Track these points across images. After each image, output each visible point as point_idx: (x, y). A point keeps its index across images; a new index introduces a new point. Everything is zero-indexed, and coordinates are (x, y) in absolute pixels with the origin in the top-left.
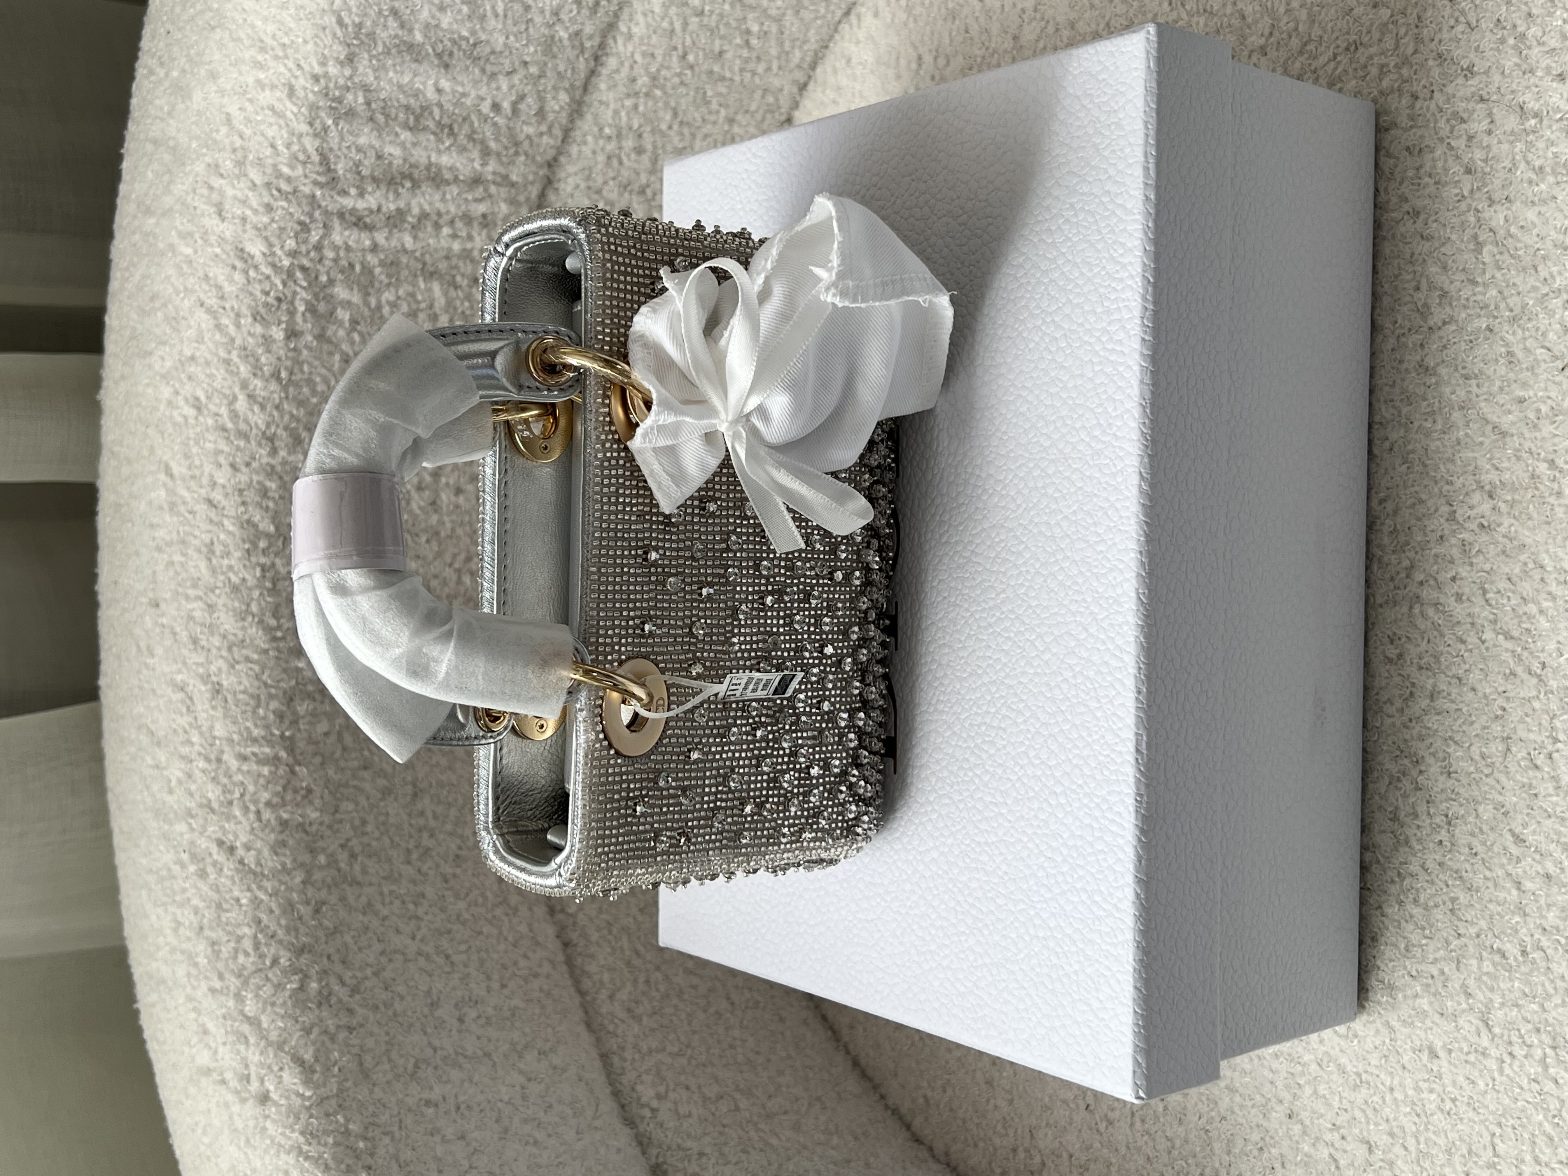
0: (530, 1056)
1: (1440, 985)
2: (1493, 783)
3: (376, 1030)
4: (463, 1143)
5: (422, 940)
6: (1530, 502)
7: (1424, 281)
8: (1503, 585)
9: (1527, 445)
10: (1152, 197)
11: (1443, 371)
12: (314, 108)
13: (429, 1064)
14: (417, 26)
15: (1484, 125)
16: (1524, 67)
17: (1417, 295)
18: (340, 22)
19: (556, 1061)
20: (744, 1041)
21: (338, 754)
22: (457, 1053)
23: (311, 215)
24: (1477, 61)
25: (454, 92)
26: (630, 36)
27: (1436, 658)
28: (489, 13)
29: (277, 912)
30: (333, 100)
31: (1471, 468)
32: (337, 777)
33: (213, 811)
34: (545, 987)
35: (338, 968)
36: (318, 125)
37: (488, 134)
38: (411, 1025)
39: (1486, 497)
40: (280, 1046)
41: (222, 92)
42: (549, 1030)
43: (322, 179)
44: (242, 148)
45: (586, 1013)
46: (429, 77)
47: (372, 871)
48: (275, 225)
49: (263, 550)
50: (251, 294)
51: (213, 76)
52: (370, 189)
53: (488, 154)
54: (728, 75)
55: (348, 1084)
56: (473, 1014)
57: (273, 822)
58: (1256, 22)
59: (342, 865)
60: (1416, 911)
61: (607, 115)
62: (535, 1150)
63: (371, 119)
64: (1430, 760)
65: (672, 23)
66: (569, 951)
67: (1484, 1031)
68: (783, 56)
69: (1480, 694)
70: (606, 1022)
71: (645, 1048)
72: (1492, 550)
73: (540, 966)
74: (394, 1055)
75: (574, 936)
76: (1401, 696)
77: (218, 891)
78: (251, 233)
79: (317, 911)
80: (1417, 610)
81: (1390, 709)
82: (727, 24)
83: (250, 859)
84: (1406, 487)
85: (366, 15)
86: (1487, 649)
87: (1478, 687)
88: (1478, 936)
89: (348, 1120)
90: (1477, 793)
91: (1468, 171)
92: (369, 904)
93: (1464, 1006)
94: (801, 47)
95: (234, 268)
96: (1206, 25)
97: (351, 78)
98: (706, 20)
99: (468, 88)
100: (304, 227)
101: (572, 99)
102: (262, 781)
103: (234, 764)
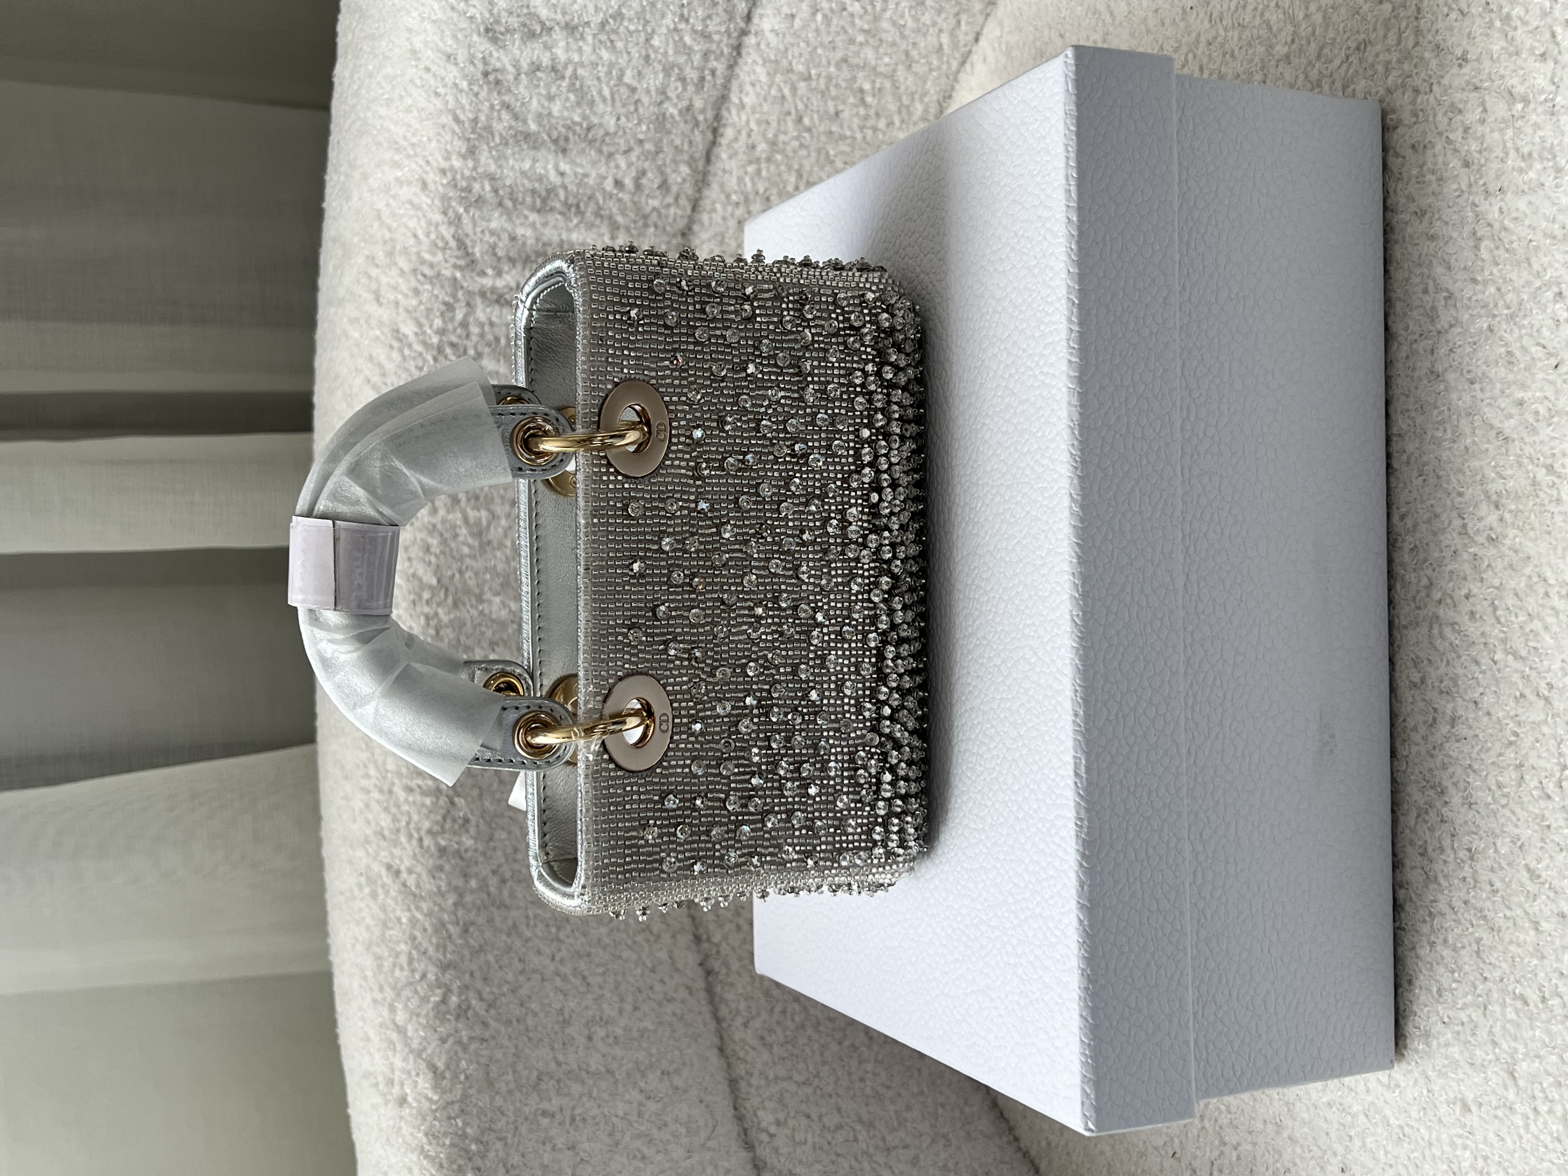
0: (653, 1077)
1: (1468, 1032)
2: (1509, 814)
3: (506, 1042)
4: (571, 1153)
5: (562, 961)
6: (1531, 511)
7: (1431, 283)
8: (1511, 601)
9: (1528, 450)
10: (1075, 219)
11: (1451, 376)
12: (445, 198)
13: (551, 1078)
14: (530, 117)
15: (1477, 114)
16: (1511, 49)
17: (1426, 298)
18: (457, 120)
19: (678, 1081)
20: (875, 1075)
21: (495, 786)
22: (580, 1068)
23: (454, 296)
24: (1469, 48)
25: (576, 174)
26: (742, 106)
27: (1455, 680)
28: (597, 98)
29: (430, 930)
30: (462, 190)
31: (1478, 478)
32: (492, 808)
33: (384, 838)
34: (678, 1012)
35: (479, 984)
36: (451, 213)
37: (615, 210)
38: (540, 1040)
39: (1492, 507)
40: (419, 1054)
41: (371, 191)
42: (677, 1053)
43: (462, 262)
44: (392, 239)
45: (721, 1038)
46: (547, 162)
47: (520, 895)
48: (422, 307)
49: (427, 602)
50: (407, 370)
51: (365, 177)
52: (506, 268)
53: (618, 228)
54: (848, 133)
55: (471, 1091)
56: (602, 1033)
57: (433, 848)
58: (1280, 30)
59: (492, 889)
60: (1446, 953)
61: (732, 183)
62: (641, 1165)
63: (500, 204)
64: (1452, 790)
65: (780, 90)
66: (711, 978)
67: (1510, 1083)
68: (904, 111)
69: (1494, 718)
70: (737, 1048)
71: (771, 1076)
72: (1499, 565)
73: (676, 991)
74: (520, 1067)
75: (716, 965)
76: (1425, 722)
77: (384, 911)
78: (403, 315)
79: (466, 931)
80: (1435, 631)
81: (1416, 737)
82: (837, 86)
83: (411, 881)
84: (1423, 501)
85: (479, 110)
86: (1499, 671)
87: (1493, 711)
88: (1502, 980)
89: (466, 1124)
90: (1494, 825)
91: (1467, 164)
92: (515, 926)
93: (1491, 1057)
94: (921, 100)
95: (391, 347)
96: (1240, 39)
97: (475, 168)
98: (814, 84)
99: (588, 169)
100: (450, 307)
101: (694, 170)
102: (424, 811)
103: (401, 795)
